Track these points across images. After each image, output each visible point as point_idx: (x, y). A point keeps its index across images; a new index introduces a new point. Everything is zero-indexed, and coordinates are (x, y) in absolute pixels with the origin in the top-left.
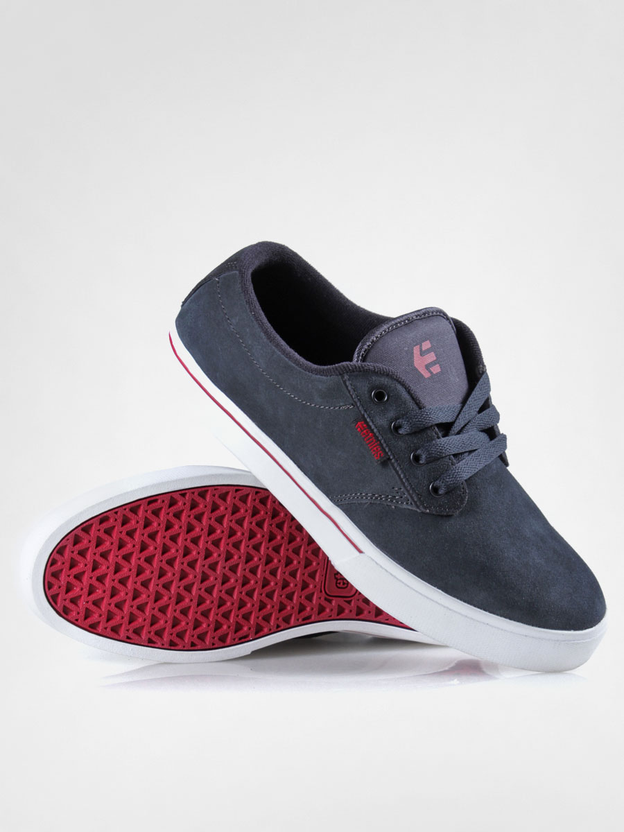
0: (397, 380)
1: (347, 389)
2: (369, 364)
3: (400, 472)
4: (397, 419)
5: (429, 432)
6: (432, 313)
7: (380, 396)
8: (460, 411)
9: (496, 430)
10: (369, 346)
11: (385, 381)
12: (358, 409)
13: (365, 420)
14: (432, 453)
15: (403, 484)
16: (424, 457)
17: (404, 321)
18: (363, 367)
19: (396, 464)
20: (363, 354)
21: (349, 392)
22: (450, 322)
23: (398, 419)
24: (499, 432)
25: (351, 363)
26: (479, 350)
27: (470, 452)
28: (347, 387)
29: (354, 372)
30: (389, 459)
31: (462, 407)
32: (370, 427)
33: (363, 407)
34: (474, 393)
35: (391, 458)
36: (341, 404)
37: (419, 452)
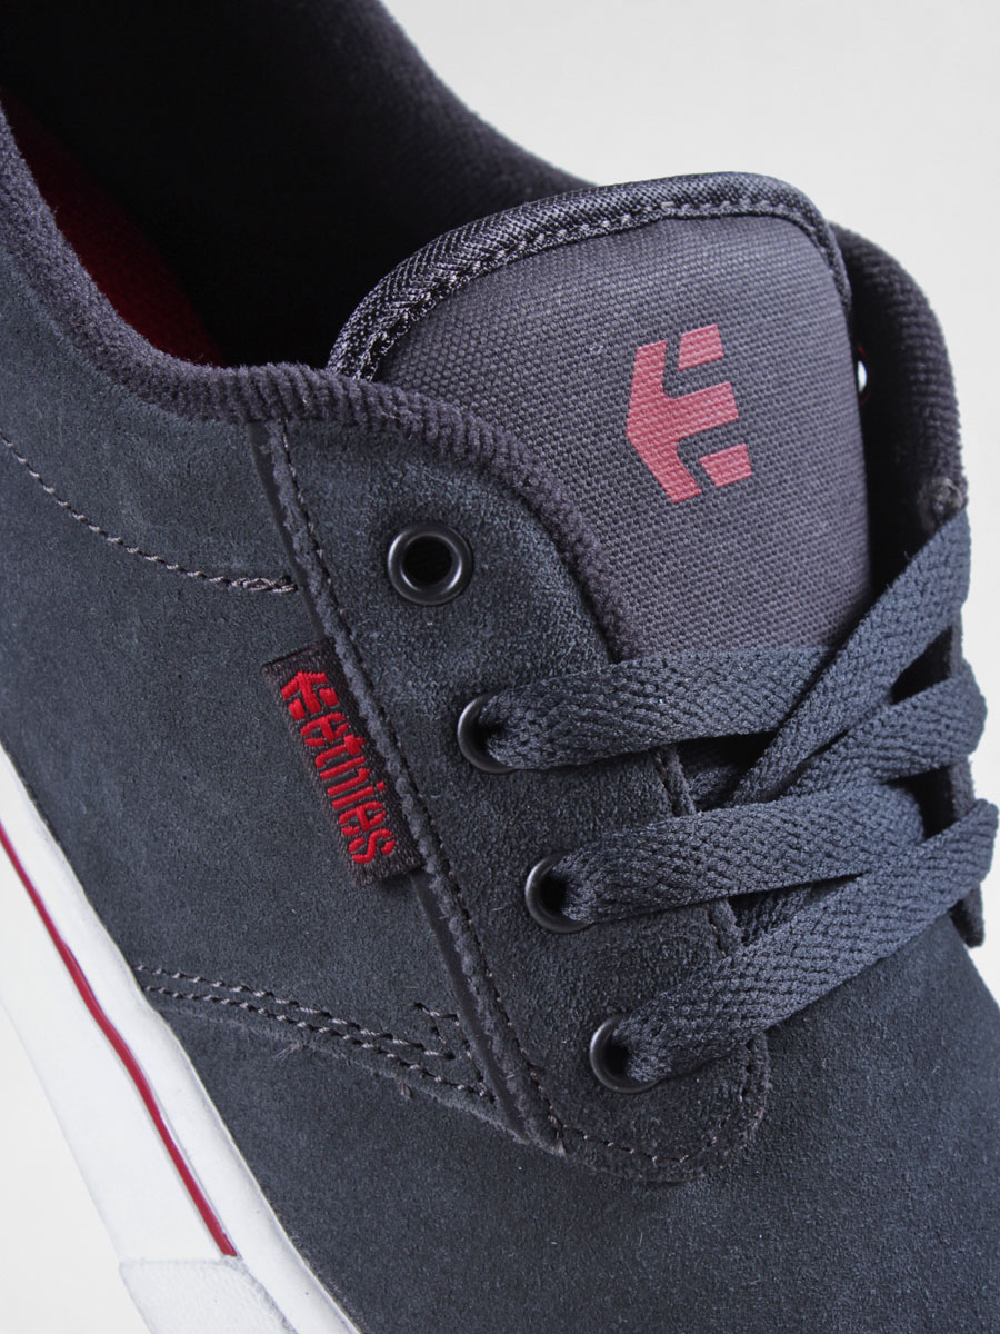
0: (527, 503)
1: (274, 500)
2: (403, 401)
3: (459, 946)
4: (488, 689)
5: (637, 779)
6: (754, 199)
7: (426, 562)
8: (810, 686)
9: (957, 782)
10: (416, 308)
11: (466, 492)
12: (312, 605)
13: (335, 667)
14: (631, 884)
15: (468, 1002)
16: (587, 892)
17: (614, 214)
18: (366, 407)
19: (446, 902)
20: (379, 344)
21: (280, 516)
22: (830, 255)
23: (497, 690)
24: (969, 793)
25: (314, 376)
26: (950, 405)
27: (821, 887)
28: (273, 489)
29: (319, 418)
30: (418, 870)
31: (827, 661)
32: (353, 704)
33: (336, 604)
34: (886, 602)
35: (430, 869)
36: (237, 565)
37: (569, 864)
